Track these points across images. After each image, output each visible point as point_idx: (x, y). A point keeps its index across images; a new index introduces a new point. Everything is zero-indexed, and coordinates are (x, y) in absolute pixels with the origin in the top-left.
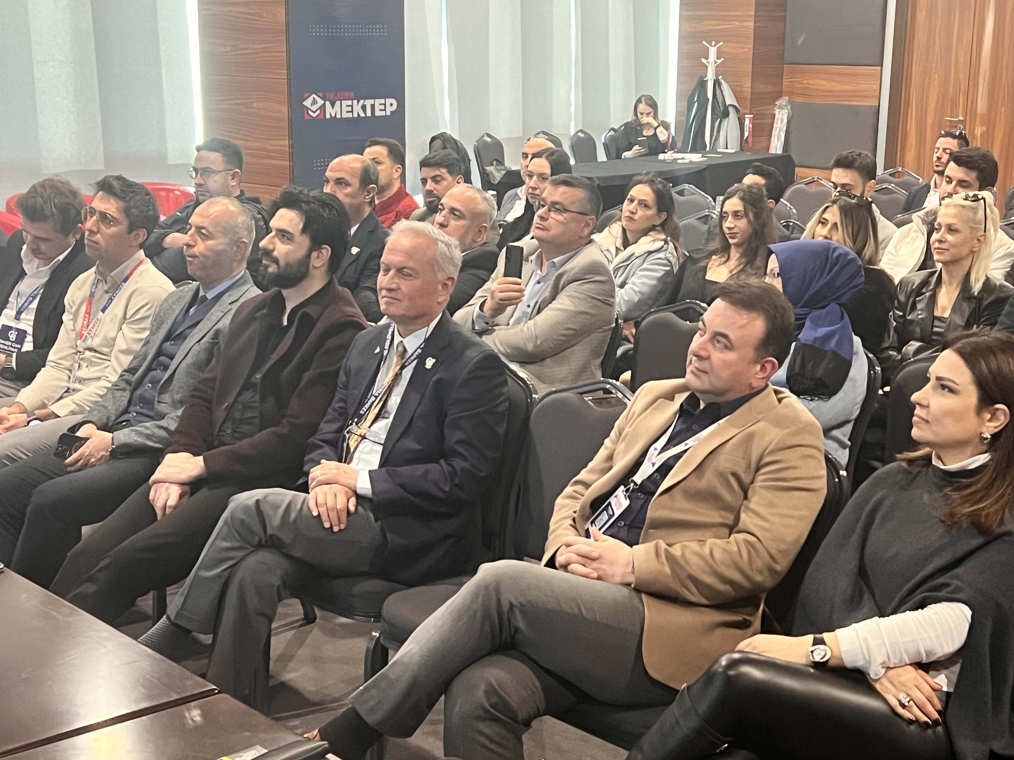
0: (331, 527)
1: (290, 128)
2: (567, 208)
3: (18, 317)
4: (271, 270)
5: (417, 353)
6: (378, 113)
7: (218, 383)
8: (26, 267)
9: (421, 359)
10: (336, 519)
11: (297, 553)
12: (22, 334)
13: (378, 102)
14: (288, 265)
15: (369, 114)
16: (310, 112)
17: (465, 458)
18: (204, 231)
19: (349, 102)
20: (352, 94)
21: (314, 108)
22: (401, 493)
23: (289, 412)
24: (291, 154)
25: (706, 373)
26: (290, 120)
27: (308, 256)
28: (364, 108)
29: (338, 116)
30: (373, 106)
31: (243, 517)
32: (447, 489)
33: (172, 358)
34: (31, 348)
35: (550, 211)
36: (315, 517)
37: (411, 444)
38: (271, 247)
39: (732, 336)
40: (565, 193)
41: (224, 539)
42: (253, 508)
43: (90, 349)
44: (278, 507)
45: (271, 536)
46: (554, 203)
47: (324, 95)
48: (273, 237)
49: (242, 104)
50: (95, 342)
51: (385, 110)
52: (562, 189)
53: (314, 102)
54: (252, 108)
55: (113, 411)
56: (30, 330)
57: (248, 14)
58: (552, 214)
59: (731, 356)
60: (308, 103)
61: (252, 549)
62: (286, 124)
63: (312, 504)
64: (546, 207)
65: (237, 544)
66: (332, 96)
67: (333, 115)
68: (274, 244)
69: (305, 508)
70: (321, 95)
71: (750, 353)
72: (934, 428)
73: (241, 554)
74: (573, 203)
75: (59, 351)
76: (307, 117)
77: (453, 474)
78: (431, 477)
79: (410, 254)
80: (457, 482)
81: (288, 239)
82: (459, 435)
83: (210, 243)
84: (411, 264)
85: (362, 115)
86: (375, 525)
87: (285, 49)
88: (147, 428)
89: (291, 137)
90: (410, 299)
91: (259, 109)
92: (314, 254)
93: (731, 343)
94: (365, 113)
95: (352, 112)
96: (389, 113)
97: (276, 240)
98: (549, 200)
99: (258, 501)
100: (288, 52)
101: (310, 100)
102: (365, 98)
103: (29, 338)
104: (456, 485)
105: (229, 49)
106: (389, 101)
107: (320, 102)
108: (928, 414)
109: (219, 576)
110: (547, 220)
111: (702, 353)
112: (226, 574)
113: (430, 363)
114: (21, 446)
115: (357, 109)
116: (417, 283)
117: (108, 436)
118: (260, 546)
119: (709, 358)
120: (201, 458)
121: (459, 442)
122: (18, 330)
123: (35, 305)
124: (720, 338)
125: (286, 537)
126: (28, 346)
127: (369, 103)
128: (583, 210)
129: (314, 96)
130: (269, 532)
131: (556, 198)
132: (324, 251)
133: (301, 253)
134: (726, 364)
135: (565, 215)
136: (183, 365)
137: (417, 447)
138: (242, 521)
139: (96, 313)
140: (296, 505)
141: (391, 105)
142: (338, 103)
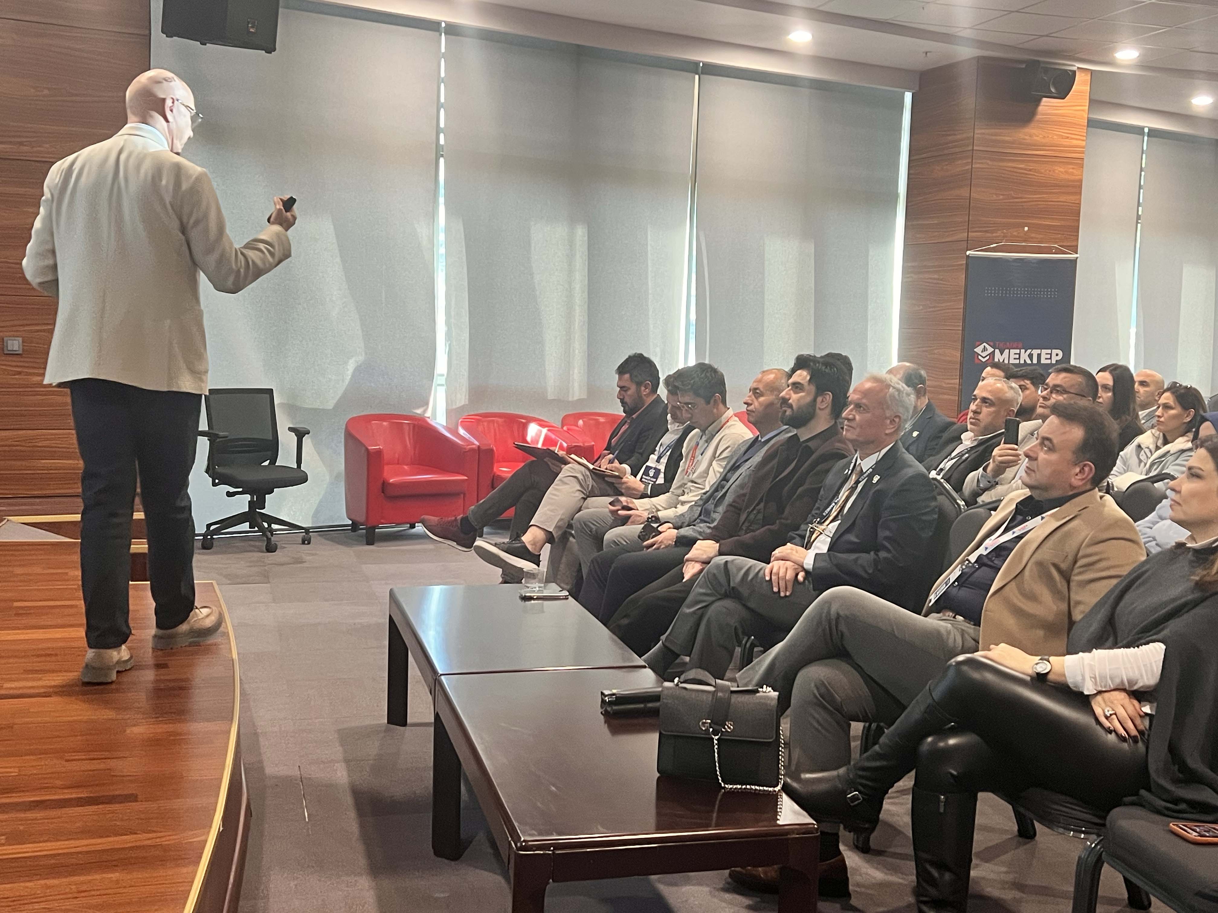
0: (779, 591)
1: (961, 370)
2: (1067, 390)
3: (658, 461)
4: (787, 413)
5: (869, 472)
6: (1043, 361)
7: (747, 497)
8: (669, 426)
9: (871, 477)
10: (784, 585)
11: (752, 604)
12: (657, 471)
13: (1044, 351)
14: (799, 408)
15: (1035, 361)
16: (980, 357)
17: (888, 551)
18: (758, 391)
19: (1018, 351)
20: (1020, 345)
21: (984, 354)
22: (835, 570)
23: (783, 516)
24: (960, 391)
25: (1034, 471)
26: (961, 364)
27: (815, 400)
28: (1031, 356)
29: (1006, 362)
30: (1039, 356)
31: (715, 572)
32: (870, 571)
33: (728, 482)
34: (663, 482)
35: (1051, 392)
36: (767, 581)
37: (852, 537)
38: (787, 397)
39: (1055, 441)
40: (1065, 378)
41: (700, 587)
42: (723, 566)
43: (693, 482)
44: (740, 569)
45: (733, 588)
46: (1056, 386)
47: (995, 344)
48: (790, 390)
49: (926, 351)
50: (694, 477)
51: (1051, 358)
52: (1063, 375)
53: (985, 349)
54: (934, 354)
55: (688, 519)
56: (663, 470)
57: (938, 279)
58: (1054, 396)
59: (1054, 457)
60: (978, 350)
61: (719, 597)
62: (958, 366)
63: (767, 572)
64: (1049, 390)
65: (709, 592)
66: (1001, 345)
67: (1001, 361)
68: (790, 395)
69: (762, 572)
70: (992, 344)
71: (1069, 456)
72: (1185, 507)
73: (711, 599)
74: (1072, 386)
75: (676, 484)
76: (976, 361)
77: (876, 562)
78: (859, 562)
79: (866, 393)
80: (879, 567)
81: (800, 389)
82: (887, 533)
83: (762, 399)
84: (864, 401)
85: (1029, 362)
86: (813, 592)
87: (962, 306)
88: (701, 527)
89: (961, 376)
90: (861, 427)
91: (940, 354)
92: (819, 399)
93: (1053, 446)
94: (1032, 360)
95: (1019, 358)
96: (1054, 362)
97: (792, 392)
98: (1051, 384)
99: (726, 562)
100: (965, 309)
101: (982, 347)
102: (1032, 349)
103: (662, 475)
104: (879, 570)
105: (921, 307)
106: (1055, 352)
107: (990, 350)
108: (1181, 497)
109: (694, 613)
110: (1049, 400)
111: (1031, 454)
112: (700, 612)
113: (876, 479)
114: (625, 536)
115: (1024, 356)
116: (868, 416)
117: (676, 531)
118: (726, 596)
119: (1036, 459)
120: (718, 545)
121: (886, 538)
122: (655, 469)
123: (668, 453)
124: (1046, 442)
125: (745, 591)
126: (661, 480)
127: (1035, 352)
128: (1082, 393)
129: (984, 344)
130: (732, 584)
131: (1058, 382)
132: (828, 397)
133: (809, 399)
134: (1048, 463)
135: (1065, 396)
136: (733, 486)
137: (856, 540)
138: (714, 575)
139: (698, 456)
140: (755, 569)
141: (1057, 355)
142: (1007, 351)
